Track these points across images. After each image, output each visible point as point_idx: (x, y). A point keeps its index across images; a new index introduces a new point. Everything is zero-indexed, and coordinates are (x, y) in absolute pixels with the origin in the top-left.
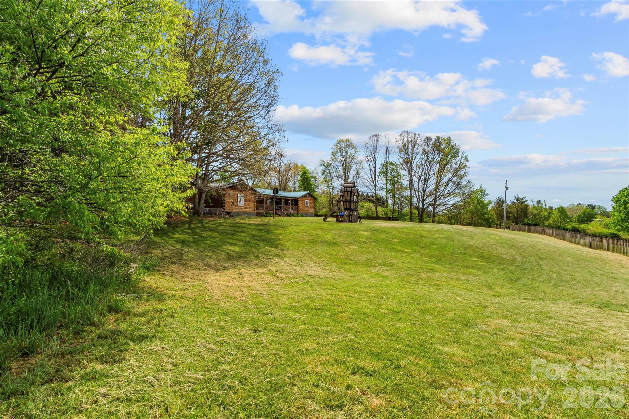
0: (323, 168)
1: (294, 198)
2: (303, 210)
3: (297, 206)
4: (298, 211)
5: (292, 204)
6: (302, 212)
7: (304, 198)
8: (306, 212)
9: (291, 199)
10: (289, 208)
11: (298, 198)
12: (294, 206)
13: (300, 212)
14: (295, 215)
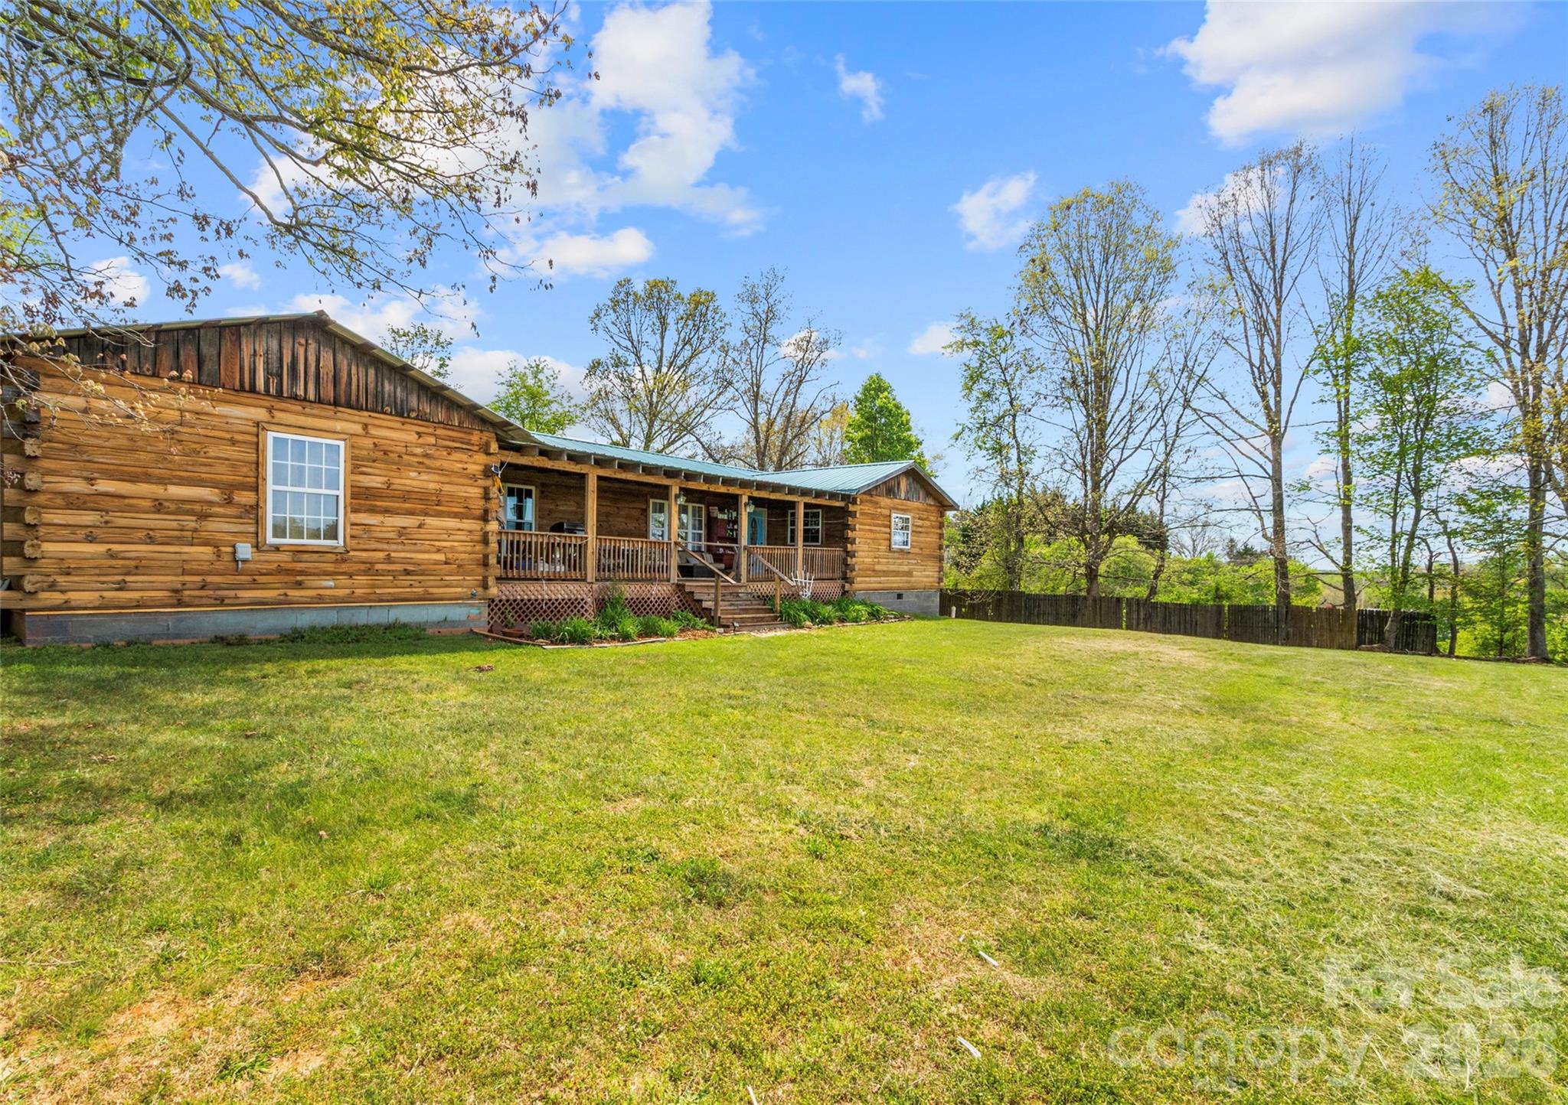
0: (969, 355)
1: (819, 494)
2: (876, 573)
3: (838, 551)
4: (845, 578)
5: (810, 537)
6: (873, 582)
7: (885, 501)
8: (895, 582)
9: (801, 501)
10: (788, 566)
11: (848, 498)
12: (820, 551)
13: (862, 583)
14: (827, 610)
